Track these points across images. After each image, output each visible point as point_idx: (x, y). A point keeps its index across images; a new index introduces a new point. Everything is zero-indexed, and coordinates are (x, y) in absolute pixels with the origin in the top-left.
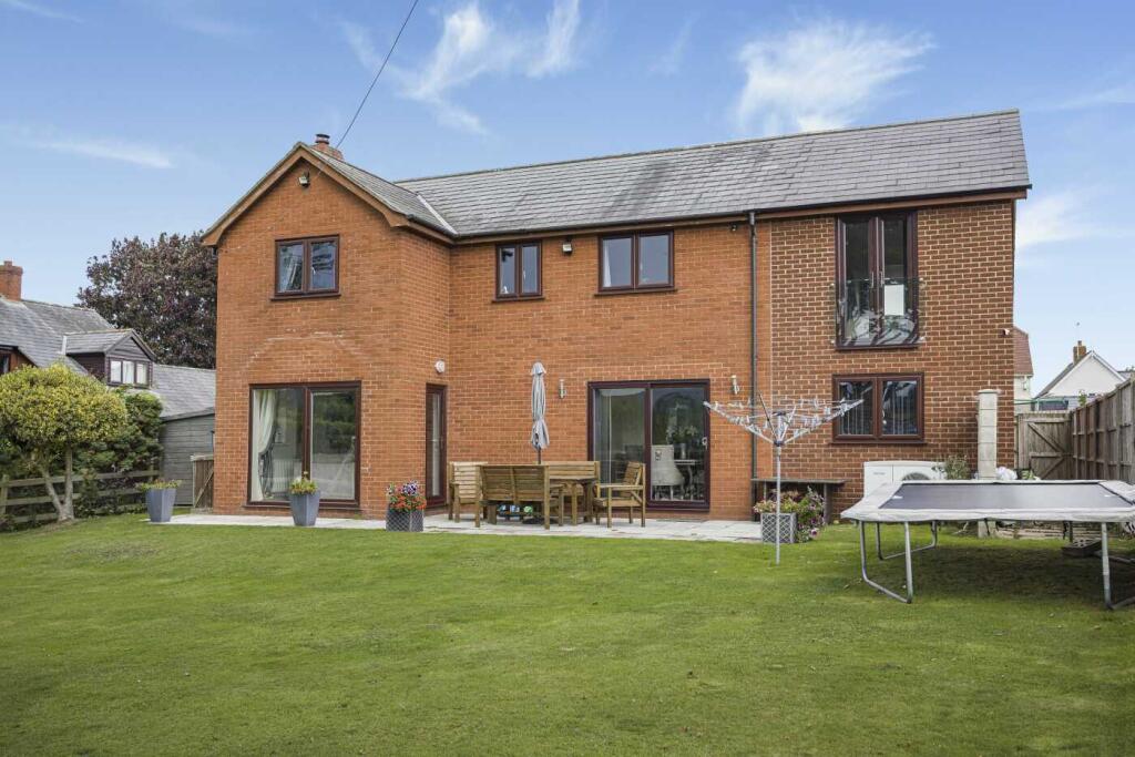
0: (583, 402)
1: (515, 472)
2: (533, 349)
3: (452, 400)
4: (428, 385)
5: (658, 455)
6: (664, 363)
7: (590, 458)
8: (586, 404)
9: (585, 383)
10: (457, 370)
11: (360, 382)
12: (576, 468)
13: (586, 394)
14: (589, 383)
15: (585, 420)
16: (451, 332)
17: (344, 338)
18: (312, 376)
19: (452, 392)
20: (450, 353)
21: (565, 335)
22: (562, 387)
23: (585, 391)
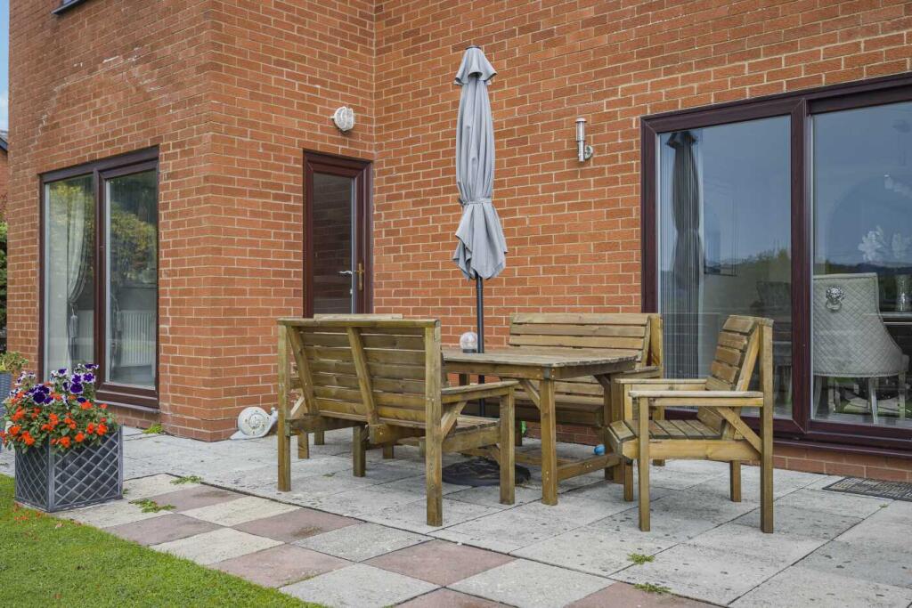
0: (630, 168)
1: (363, 342)
2: (523, 59)
3: (381, 190)
4: (306, 152)
5: (831, 299)
6: (850, 35)
7: (649, 305)
8: (637, 172)
9: (635, 121)
10: (388, 127)
11: (156, 148)
12: (601, 330)
13: (637, 150)
14: (646, 119)
15: (636, 214)
16: (379, 52)
17: (137, 63)
18: (100, 147)
19: (381, 173)
20: (378, 95)
21: (590, 12)
22: (581, 137)
23: (636, 140)
